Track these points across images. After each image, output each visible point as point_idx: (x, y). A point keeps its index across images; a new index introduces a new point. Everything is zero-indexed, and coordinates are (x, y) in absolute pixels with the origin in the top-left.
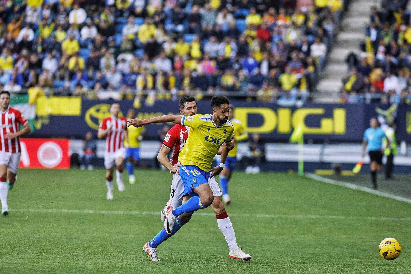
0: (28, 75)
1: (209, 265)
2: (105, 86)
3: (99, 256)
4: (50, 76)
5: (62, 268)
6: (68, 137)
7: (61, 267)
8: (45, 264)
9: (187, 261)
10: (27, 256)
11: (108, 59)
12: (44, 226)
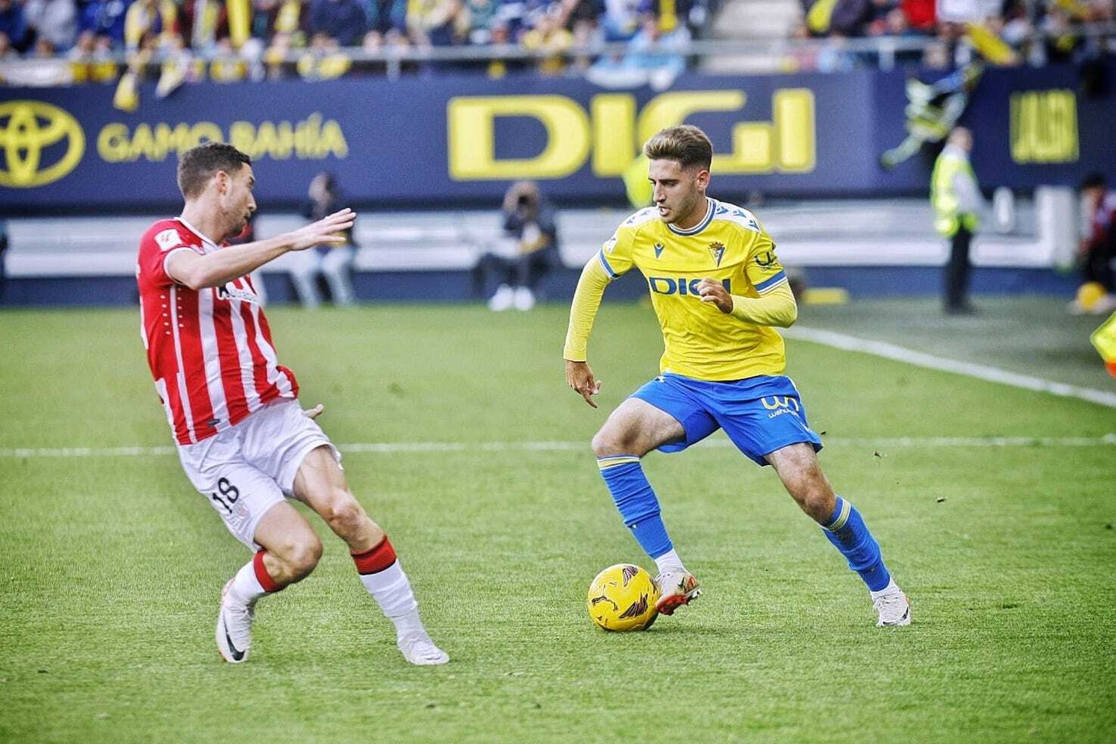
2: (25, 43)
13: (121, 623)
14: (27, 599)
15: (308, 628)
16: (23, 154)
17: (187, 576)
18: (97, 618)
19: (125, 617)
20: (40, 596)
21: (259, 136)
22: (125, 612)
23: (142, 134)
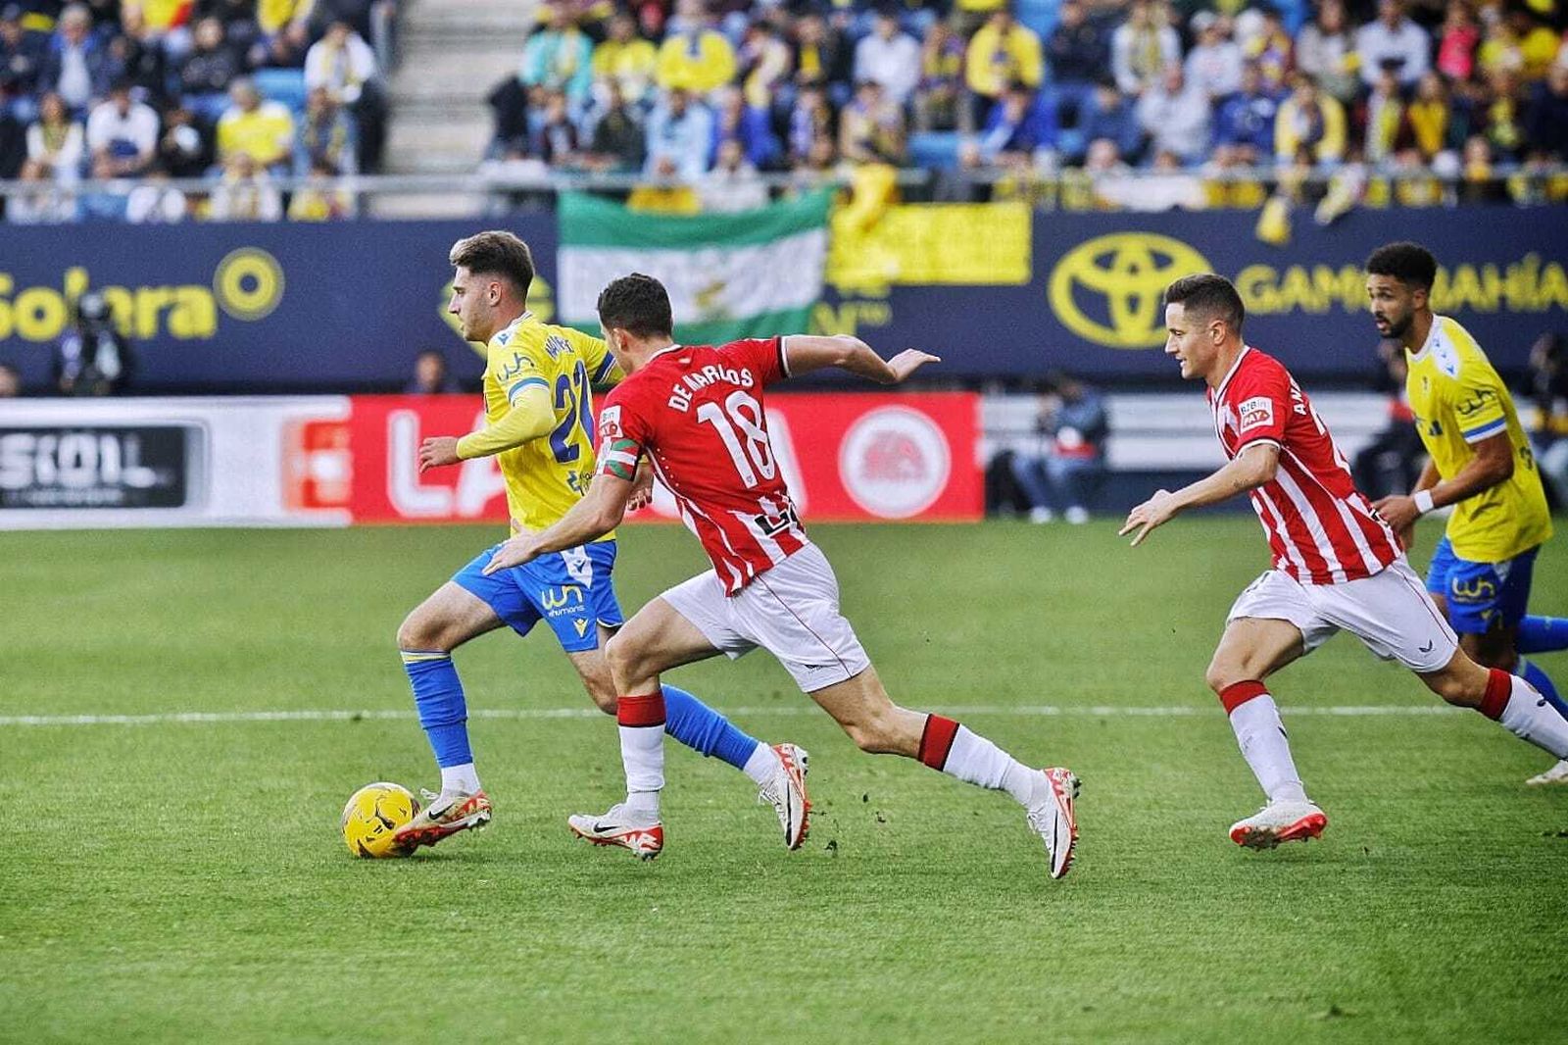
0: (792, 107)
1: (1541, 935)
2: (1138, 153)
3: (1056, 907)
4: (889, 112)
5: (886, 959)
6: (975, 384)
7: (881, 956)
8: (812, 947)
9: (1447, 920)
10: (738, 910)
11: (1149, 26)
12: (831, 780)
13: (1204, 945)
14: (1081, 910)
15: (1456, 957)
16: (1133, 303)
17: (1300, 883)
18: (1172, 938)
19: (1209, 937)
20: (1097, 906)
21: (1455, 281)
22: (1210, 930)
23: (1296, 279)
